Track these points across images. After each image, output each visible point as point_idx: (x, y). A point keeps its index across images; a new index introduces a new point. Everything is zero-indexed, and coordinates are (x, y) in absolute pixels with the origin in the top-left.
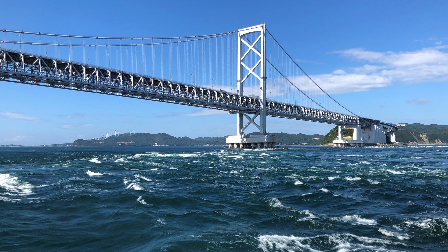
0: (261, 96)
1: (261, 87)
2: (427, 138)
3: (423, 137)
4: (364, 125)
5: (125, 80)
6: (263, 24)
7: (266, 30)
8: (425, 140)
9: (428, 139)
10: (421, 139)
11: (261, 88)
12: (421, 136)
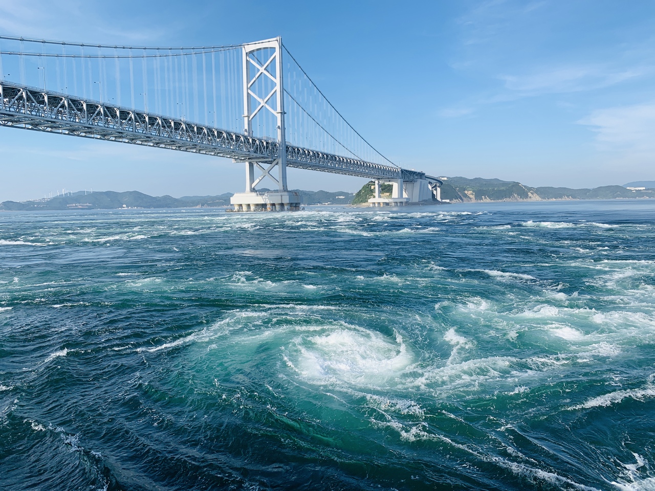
0: (279, 139)
1: (278, 125)
2: (473, 194)
3: (469, 193)
4: (407, 179)
5: (74, 110)
6: (278, 38)
7: (282, 46)
8: (471, 196)
9: (474, 196)
10: (466, 196)
11: (279, 127)
12: (466, 192)
